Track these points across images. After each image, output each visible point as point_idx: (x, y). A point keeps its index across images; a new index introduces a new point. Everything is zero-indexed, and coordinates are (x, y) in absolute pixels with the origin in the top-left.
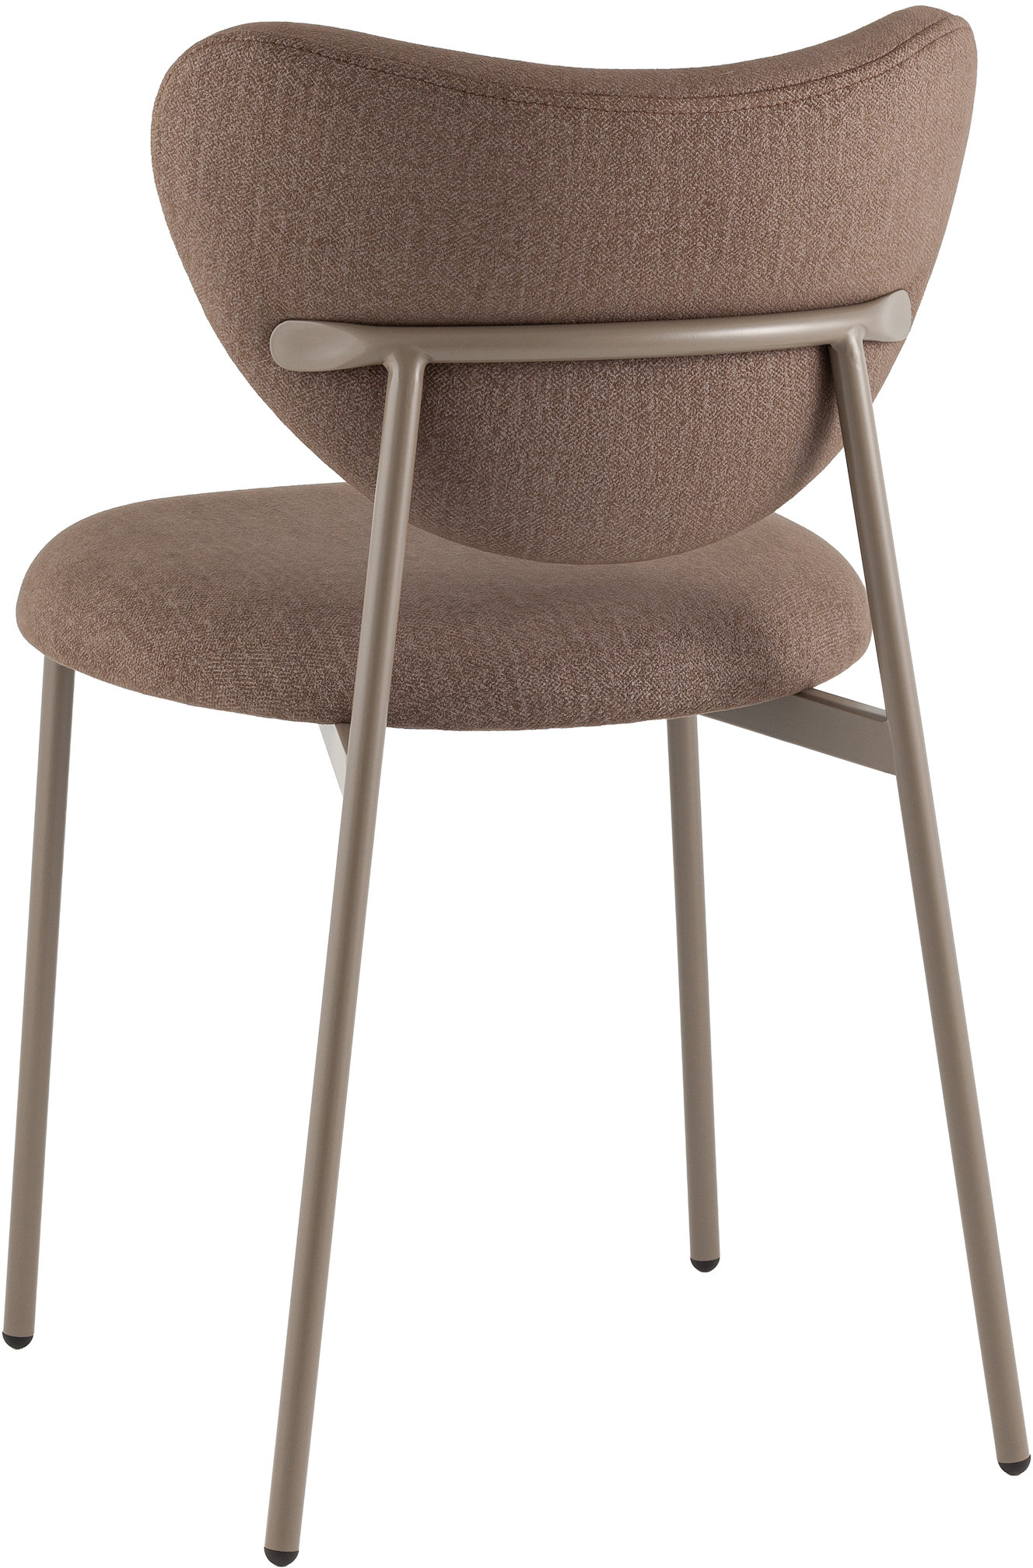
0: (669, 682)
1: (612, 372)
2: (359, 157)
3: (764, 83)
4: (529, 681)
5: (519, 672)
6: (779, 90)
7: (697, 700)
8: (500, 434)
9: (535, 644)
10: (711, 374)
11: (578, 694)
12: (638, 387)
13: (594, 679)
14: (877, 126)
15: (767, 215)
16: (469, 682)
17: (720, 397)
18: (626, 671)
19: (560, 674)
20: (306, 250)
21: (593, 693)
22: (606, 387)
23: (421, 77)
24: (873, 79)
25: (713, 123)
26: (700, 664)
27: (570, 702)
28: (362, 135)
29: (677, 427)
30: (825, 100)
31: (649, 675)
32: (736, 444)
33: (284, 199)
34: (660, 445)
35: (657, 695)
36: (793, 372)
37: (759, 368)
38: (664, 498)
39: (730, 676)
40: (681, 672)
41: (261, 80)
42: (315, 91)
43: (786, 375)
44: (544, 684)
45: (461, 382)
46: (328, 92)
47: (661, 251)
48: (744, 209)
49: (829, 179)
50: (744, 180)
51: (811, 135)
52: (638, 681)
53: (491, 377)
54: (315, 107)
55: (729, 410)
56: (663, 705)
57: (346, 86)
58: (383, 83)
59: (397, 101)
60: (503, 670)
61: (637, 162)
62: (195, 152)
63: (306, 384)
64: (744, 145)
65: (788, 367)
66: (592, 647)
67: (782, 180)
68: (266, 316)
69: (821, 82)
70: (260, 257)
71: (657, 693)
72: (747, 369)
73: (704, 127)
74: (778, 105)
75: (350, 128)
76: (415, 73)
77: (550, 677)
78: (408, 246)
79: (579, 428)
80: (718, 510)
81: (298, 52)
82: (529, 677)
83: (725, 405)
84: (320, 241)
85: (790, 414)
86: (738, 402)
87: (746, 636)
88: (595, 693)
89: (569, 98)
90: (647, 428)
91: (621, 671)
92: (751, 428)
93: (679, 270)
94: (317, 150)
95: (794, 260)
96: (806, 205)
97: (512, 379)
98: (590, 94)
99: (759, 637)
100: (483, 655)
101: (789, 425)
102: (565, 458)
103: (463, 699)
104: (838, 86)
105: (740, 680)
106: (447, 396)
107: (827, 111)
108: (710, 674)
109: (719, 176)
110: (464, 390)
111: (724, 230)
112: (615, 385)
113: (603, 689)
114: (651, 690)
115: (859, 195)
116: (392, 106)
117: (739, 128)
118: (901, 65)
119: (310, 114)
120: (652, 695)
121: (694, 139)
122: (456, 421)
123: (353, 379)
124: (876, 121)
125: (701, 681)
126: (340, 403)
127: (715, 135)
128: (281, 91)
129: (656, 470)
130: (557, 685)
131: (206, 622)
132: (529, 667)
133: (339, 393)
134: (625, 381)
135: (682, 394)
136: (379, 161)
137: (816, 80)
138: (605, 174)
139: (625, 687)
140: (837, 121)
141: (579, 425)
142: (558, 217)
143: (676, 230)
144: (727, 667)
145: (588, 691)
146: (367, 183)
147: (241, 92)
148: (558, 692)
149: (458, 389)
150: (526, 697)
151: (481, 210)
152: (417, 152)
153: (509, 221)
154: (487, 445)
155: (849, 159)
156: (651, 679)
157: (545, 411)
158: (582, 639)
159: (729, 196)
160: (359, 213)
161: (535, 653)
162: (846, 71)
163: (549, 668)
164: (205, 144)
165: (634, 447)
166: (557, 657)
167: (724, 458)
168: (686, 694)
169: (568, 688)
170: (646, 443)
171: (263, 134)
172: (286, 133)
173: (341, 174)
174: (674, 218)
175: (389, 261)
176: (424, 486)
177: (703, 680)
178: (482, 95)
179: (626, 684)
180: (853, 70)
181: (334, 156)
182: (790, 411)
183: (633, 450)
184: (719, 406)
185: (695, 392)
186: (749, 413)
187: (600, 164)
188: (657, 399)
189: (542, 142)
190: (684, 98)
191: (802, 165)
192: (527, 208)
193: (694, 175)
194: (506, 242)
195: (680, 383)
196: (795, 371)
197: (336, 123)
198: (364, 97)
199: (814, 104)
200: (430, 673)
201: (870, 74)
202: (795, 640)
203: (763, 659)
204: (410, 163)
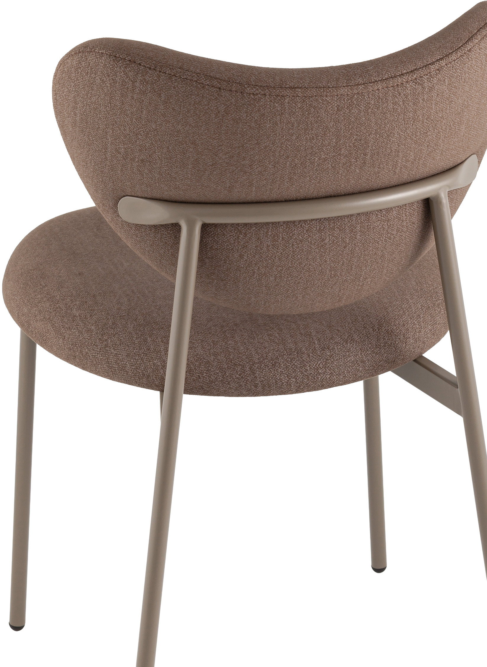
0: (340, 369)
1: (305, 224)
2: (162, 120)
3: (389, 74)
4: (263, 373)
5: (258, 368)
6: (398, 77)
7: (356, 376)
8: (243, 258)
9: (267, 351)
10: (361, 221)
11: (290, 379)
12: (320, 231)
13: (298, 370)
14: (455, 87)
15: (391, 142)
16: (230, 373)
17: (366, 232)
18: (316, 365)
19: (280, 369)
20: (135, 164)
21: (298, 378)
22: (302, 232)
23: (195, 79)
24: (453, 62)
25: (360, 99)
26: (357, 357)
27: (285, 383)
28: (163, 109)
29: (342, 250)
30: (425, 79)
31: (329, 366)
32: (375, 254)
33: (123, 138)
34: (332, 259)
35: (333, 376)
36: (408, 213)
37: (388, 214)
38: (335, 284)
39: (374, 361)
40: (347, 363)
41: (109, 76)
42: (137, 84)
43: (404, 215)
44: (271, 374)
45: (222, 231)
46: (144, 86)
47: (331, 165)
48: (378, 141)
49: (427, 119)
50: (378, 126)
51: (416, 99)
52: (323, 370)
53: (238, 229)
54: (138, 93)
55: (371, 238)
56: (337, 381)
57: (154, 83)
58: (175, 83)
59: (182, 92)
60: (249, 367)
61: (317, 122)
62: (75, 108)
63: (138, 229)
64: (378, 109)
65: (405, 211)
66: (298, 351)
67: (400, 124)
68: (116, 193)
69: (422, 69)
70: (111, 165)
71: (333, 375)
72: (381, 216)
73: (355, 102)
74: (397, 85)
75: (157, 105)
76: (192, 77)
77: (274, 370)
78: (190, 166)
79: (287, 254)
80: (366, 285)
81: (128, 62)
82: (263, 371)
83: (369, 236)
84: (142, 161)
85: (406, 234)
86: (376, 233)
87: (384, 336)
88: (299, 378)
89: (278, 91)
90: (325, 251)
91: (313, 365)
92: (384, 245)
93: (342, 174)
94: (139, 115)
95: (407, 161)
96: (414, 134)
97: (250, 230)
98: (291, 88)
99: (391, 336)
100: (238, 358)
101: (406, 240)
102: (280, 268)
103: (227, 383)
104: (432, 70)
105: (379, 362)
106: (214, 238)
107: (426, 85)
108: (363, 362)
109: (363, 126)
110: (223, 235)
111: (367, 152)
112: (307, 231)
113: (303, 376)
114: (330, 374)
115: (444, 123)
116: (180, 95)
117: (375, 100)
118: (470, 51)
119: (135, 96)
120: (330, 377)
121: (349, 108)
122: (219, 251)
123: (163, 228)
124: (455, 84)
125: (358, 366)
126: (156, 239)
127: (361, 105)
128: (119, 83)
129: (330, 271)
130: (278, 375)
131: (93, 327)
132: (263, 365)
133: (156, 235)
134: (313, 228)
135: (345, 232)
136: (173, 123)
137: (420, 68)
138: (299, 129)
139: (316, 373)
140: (431, 89)
141: (287, 252)
142: (273, 152)
143: (340, 154)
144: (373, 357)
145: (295, 377)
146: (167, 134)
147: (98, 81)
148: (278, 378)
149: (220, 235)
150: (261, 382)
151: (230, 149)
152: (194, 120)
153: (245, 155)
154: (237, 263)
155: (439, 107)
156: (330, 368)
157: (268, 246)
158: (292, 346)
159: (369, 135)
160: (163, 148)
161: (266, 356)
162: (437, 60)
163: (274, 365)
164: (80, 105)
165: (318, 261)
166: (278, 359)
167: (369, 261)
168: (349, 374)
169: (284, 376)
170: (324, 259)
171: (110, 104)
172: (123, 105)
173: (153, 128)
174: (338, 149)
175: (180, 173)
176: (203, 281)
177: (359, 365)
178: (230, 90)
179: (316, 372)
180: (441, 59)
181: (149, 119)
182: (406, 233)
183: (318, 262)
184: (365, 237)
185: (352, 231)
186: (383, 238)
187: (296, 125)
188: (330, 236)
189: (264, 115)
190: (344, 86)
191: (411, 115)
192: (255, 148)
193: (349, 126)
194: (244, 165)
195: (344, 227)
196: (409, 213)
197: (149, 102)
198: (164, 89)
199: (418, 82)
200: (210, 368)
201: (452, 59)
202: (412, 334)
203: (393, 348)
204: (190, 125)
